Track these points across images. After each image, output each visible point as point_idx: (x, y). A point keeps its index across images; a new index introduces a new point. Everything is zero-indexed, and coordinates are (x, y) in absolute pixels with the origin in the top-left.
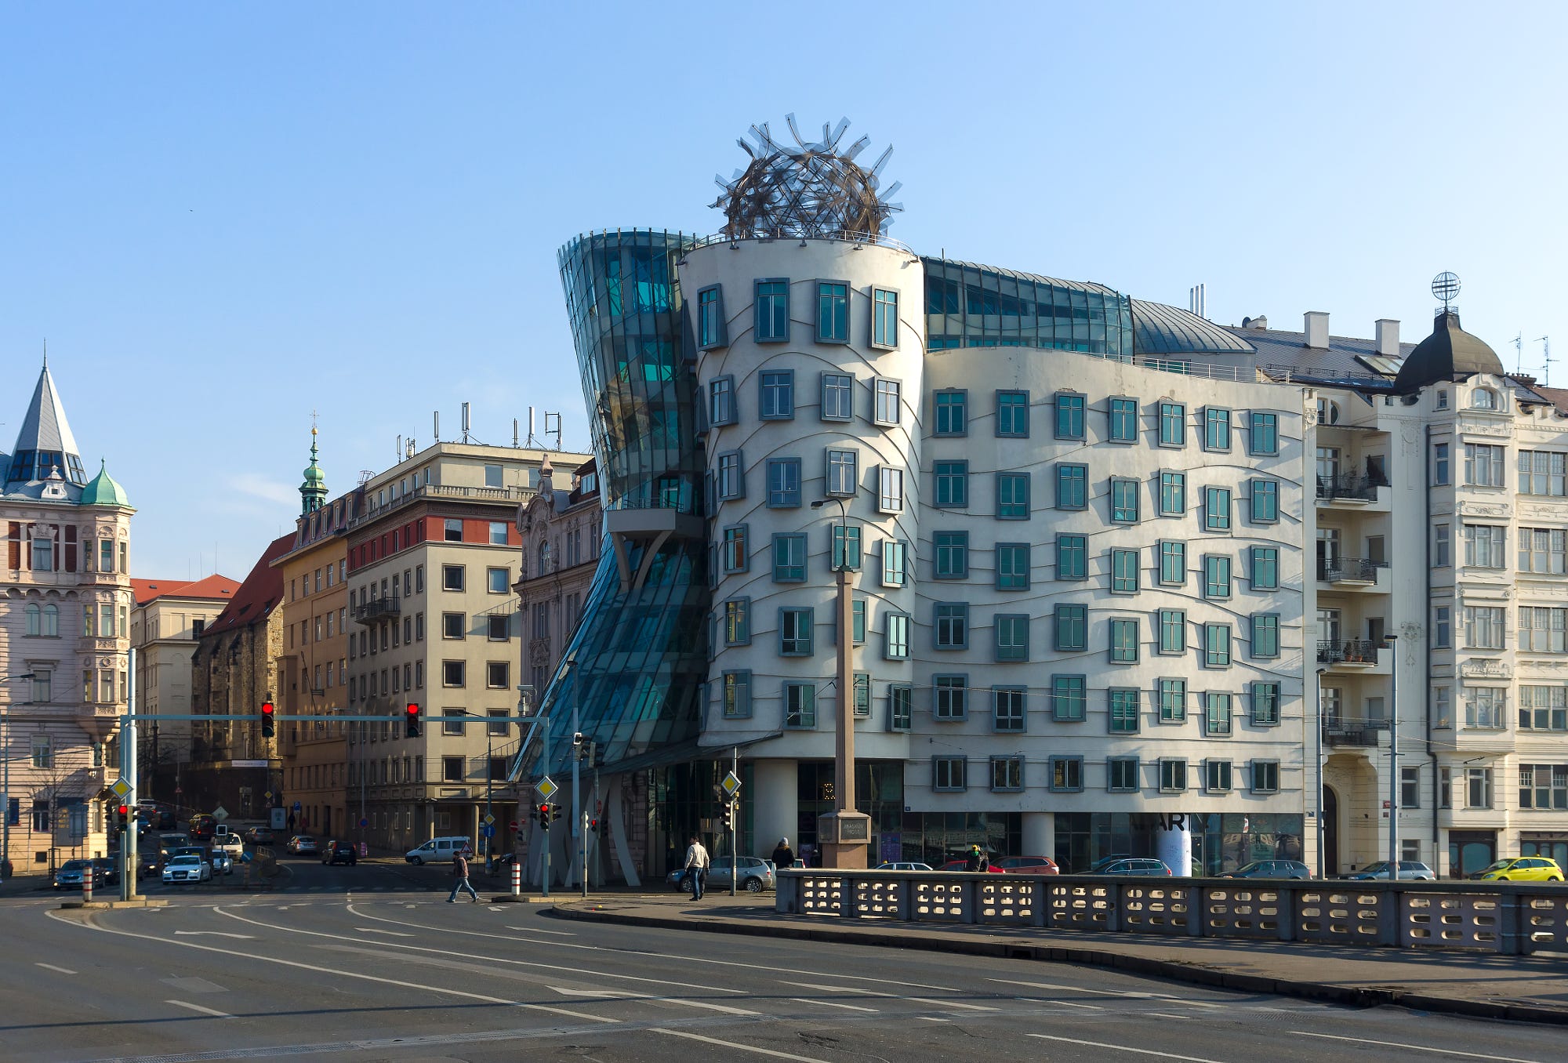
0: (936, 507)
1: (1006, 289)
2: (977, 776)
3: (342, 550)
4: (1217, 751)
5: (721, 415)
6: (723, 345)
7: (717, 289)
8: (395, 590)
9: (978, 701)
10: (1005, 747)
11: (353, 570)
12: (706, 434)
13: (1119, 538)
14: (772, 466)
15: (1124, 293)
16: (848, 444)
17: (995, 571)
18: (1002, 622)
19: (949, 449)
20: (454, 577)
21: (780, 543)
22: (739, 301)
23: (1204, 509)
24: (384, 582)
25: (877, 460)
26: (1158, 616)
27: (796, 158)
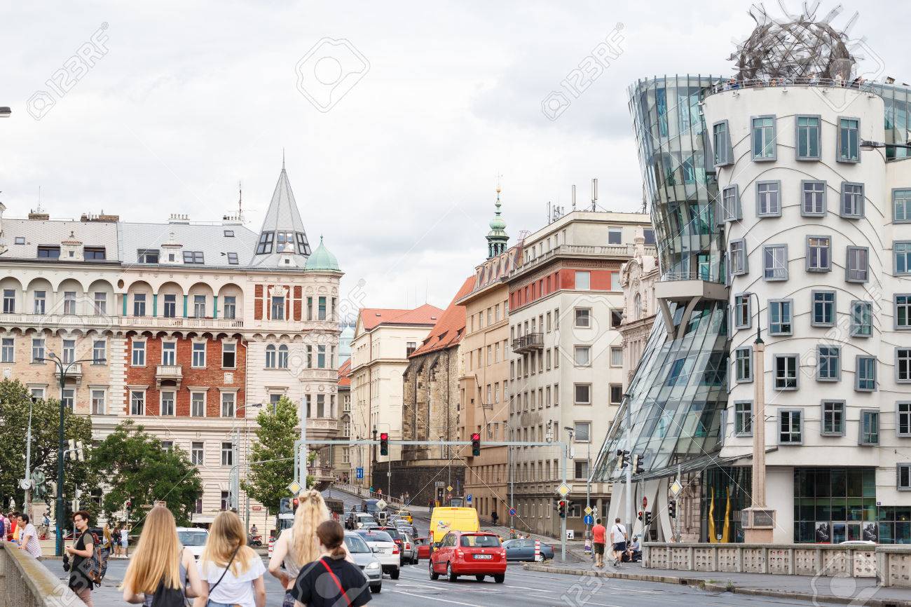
0: (895, 276)
3: (506, 294)
5: (730, 213)
6: (731, 165)
7: (726, 124)
8: (541, 327)
11: (513, 312)
12: (724, 225)
14: (768, 250)
21: (773, 307)
22: (740, 132)
24: (534, 321)
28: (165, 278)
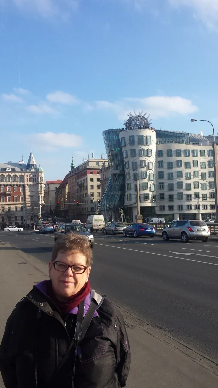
0: (158, 168)
1: (169, 134)
2: (167, 208)
3: (76, 176)
4: (205, 203)
5: (125, 156)
6: (125, 146)
7: (124, 137)
8: (83, 182)
9: (166, 197)
10: (171, 204)
11: (77, 179)
12: (123, 159)
13: (188, 171)
14: (133, 163)
15: (188, 133)
16: (144, 159)
17: (168, 177)
18: (169, 185)
19: (160, 159)
20: (92, 180)
21: (135, 175)
22: (127, 139)
23: (201, 166)
24: (82, 181)
25: (149, 161)
26: (194, 183)
27: (135, 117)
28: (7, 174)
